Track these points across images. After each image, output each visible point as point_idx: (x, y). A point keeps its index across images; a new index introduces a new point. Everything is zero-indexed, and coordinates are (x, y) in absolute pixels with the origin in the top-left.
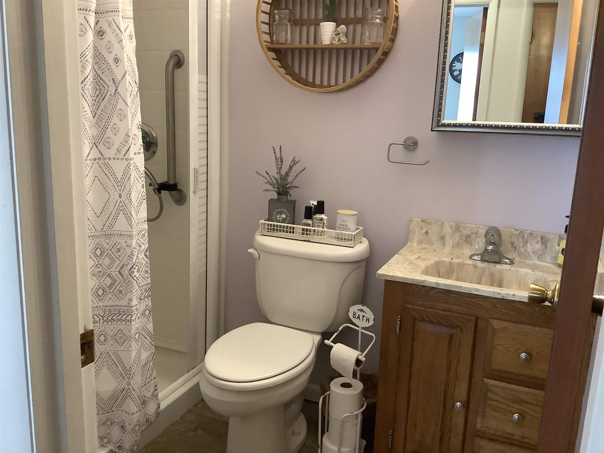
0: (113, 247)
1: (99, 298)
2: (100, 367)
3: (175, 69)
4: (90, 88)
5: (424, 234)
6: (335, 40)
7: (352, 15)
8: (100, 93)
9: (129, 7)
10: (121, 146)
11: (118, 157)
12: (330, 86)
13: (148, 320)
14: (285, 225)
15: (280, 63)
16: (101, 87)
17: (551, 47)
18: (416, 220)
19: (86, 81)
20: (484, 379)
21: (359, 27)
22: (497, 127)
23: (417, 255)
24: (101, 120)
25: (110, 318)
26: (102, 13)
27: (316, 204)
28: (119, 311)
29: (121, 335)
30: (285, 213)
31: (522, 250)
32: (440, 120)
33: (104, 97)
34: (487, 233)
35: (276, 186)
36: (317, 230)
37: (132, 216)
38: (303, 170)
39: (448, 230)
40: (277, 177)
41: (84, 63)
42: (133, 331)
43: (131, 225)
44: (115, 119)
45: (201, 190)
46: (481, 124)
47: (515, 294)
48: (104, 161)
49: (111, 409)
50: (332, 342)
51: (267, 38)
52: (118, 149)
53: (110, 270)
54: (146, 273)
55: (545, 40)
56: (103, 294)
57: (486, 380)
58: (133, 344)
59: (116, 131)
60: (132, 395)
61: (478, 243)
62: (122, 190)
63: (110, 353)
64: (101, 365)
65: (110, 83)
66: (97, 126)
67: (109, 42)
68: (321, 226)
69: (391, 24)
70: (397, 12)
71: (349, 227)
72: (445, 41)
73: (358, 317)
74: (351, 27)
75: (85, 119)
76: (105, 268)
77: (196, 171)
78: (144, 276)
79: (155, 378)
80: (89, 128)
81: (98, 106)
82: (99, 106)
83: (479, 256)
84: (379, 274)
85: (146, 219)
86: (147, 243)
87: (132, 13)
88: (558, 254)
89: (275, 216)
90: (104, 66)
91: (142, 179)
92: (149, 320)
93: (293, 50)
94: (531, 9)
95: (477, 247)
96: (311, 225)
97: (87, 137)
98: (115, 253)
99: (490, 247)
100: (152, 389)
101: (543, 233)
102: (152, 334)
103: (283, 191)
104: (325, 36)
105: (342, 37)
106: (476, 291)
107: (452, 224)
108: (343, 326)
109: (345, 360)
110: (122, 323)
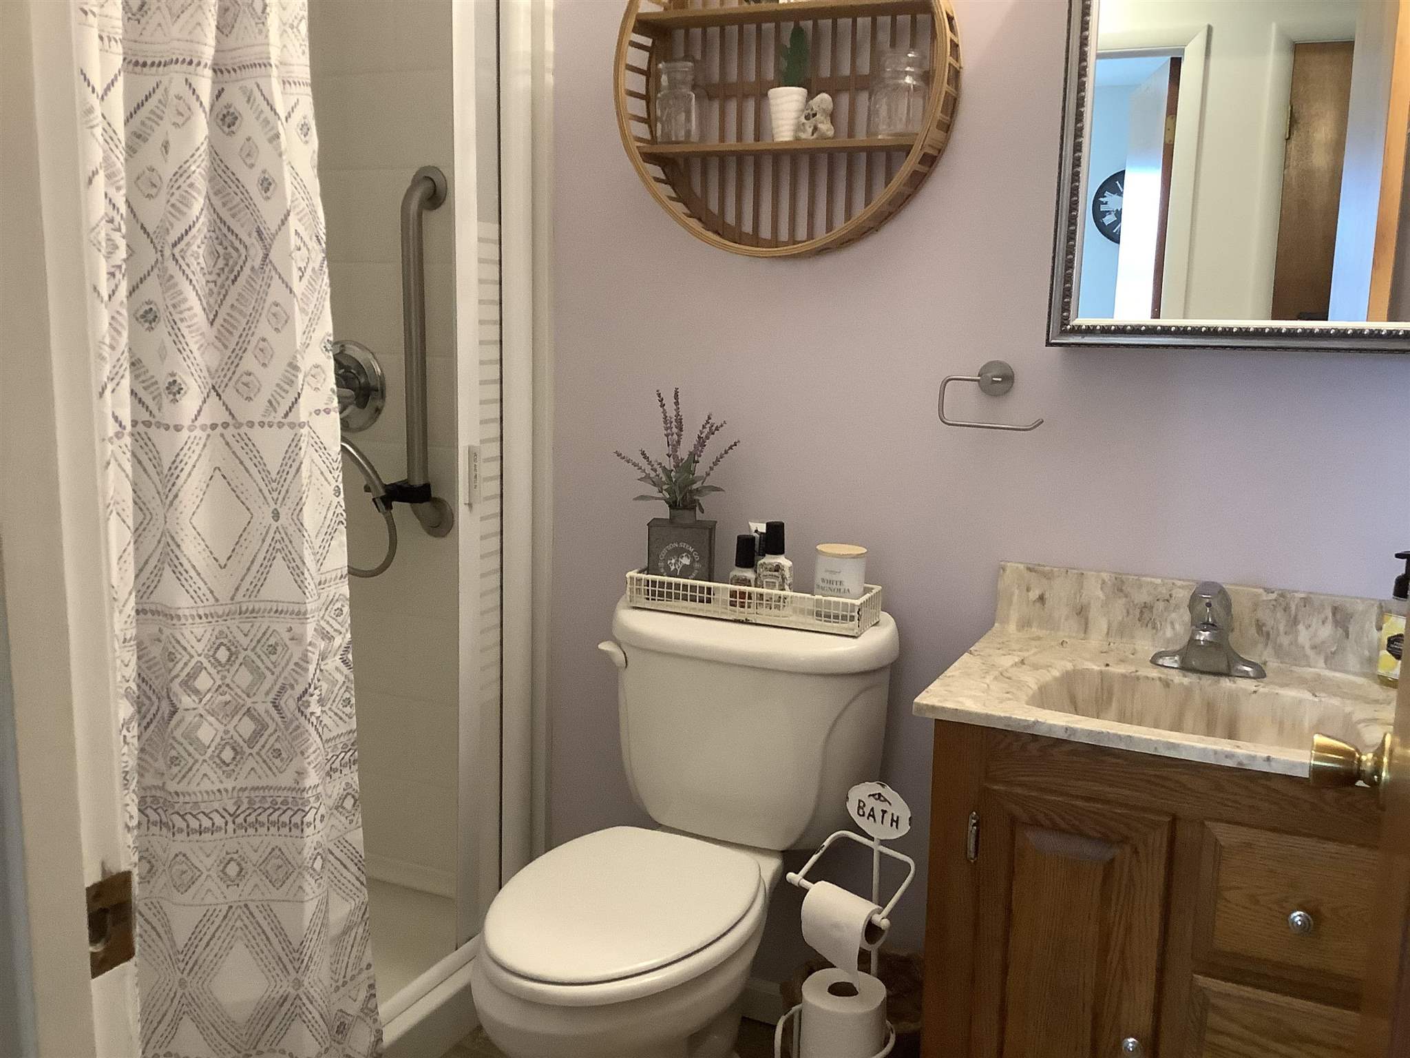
0: (259, 641)
1: (225, 768)
2: (227, 941)
3: (425, 213)
4: (201, 251)
5: (1035, 601)
6: (804, 131)
7: (846, 70)
8: (227, 265)
9: (298, 57)
10: (279, 394)
11: (271, 419)
12: (795, 242)
13: (351, 822)
14: (689, 582)
15: (674, 189)
16: (230, 249)
17: (1338, 147)
18: (1014, 568)
19: (191, 234)
20: (1195, 975)
21: (863, 97)
22: (1212, 332)
23: (1018, 656)
24: (231, 329)
25: (251, 819)
26: (232, 72)
27: (765, 531)
28: (274, 802)
29: (279, 862)
30: (688, 552)
31: (1285, 640)
32: (1067, 318)
33: (236, 274)
34: (1194, 599)
35: (665, 487)
36: (767, 594)
37: (304, 563)
38: (731, 448)
39: (1094, 592)
40: (669, 464)
41: (186, 192)
42: (308, 852)
43: (301, 586)
44: (264, 328)
45: (487, 499)
46: (1170, 327)
47: (1273, 756)
48: (238, 431)
49: (255, 1048)
50: (805, 877)
51: (642, 130)
52: (270, 402)
53: (254, 699)
54: (344, 704)
55: (1322, 132)
56: (234, 758)
57: (1201, 980)
58: (310, 884)
59: (265, 354)
60: (307, 1013)
61: (1172, 623)
62: (280, 499)
63: (252, 906)
64: (230, 936)
65: (253, 241)
66: (219, 345)
67: (249, 139)
68: (777, 585)
69: (942, 86)
70: (957, 59)
71: (846, 585)
72: (1076, 123)
73: (869, 815)
74: (845, 99)
75: (189, 327)
76: (239, 692)
77: (473, 454)
78: (341, 714)
79: (369, 966)
80: (199, 349)
81: (222, 297)
82: (225, 296)
83: (1176, 658)
84: (918, 704)
85: (345, 571)
86: (347, 631)
87: (309, 72)
88: (1379, 651)
89: (665, 561)
90: (237, 199)
91: (336, 473)
92: (354, 822)
93: (705, 157)
94: (1287, 58)
95: (1169, 633)
96: (753, 583)
97: (194, 372)
98: (264, 657)
99: (1204, 636)
100: (363, 995)
101: (1337, 599)
102: (361, 856)
103: (683, 499)
104: (780, 122)
105: (820, 123)
106: (1169, 749)
107: (1105, 575)
108: (832, 836)
109: (836, 926)
110: (280, 833)
